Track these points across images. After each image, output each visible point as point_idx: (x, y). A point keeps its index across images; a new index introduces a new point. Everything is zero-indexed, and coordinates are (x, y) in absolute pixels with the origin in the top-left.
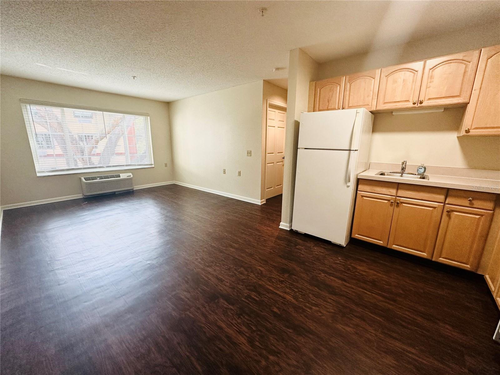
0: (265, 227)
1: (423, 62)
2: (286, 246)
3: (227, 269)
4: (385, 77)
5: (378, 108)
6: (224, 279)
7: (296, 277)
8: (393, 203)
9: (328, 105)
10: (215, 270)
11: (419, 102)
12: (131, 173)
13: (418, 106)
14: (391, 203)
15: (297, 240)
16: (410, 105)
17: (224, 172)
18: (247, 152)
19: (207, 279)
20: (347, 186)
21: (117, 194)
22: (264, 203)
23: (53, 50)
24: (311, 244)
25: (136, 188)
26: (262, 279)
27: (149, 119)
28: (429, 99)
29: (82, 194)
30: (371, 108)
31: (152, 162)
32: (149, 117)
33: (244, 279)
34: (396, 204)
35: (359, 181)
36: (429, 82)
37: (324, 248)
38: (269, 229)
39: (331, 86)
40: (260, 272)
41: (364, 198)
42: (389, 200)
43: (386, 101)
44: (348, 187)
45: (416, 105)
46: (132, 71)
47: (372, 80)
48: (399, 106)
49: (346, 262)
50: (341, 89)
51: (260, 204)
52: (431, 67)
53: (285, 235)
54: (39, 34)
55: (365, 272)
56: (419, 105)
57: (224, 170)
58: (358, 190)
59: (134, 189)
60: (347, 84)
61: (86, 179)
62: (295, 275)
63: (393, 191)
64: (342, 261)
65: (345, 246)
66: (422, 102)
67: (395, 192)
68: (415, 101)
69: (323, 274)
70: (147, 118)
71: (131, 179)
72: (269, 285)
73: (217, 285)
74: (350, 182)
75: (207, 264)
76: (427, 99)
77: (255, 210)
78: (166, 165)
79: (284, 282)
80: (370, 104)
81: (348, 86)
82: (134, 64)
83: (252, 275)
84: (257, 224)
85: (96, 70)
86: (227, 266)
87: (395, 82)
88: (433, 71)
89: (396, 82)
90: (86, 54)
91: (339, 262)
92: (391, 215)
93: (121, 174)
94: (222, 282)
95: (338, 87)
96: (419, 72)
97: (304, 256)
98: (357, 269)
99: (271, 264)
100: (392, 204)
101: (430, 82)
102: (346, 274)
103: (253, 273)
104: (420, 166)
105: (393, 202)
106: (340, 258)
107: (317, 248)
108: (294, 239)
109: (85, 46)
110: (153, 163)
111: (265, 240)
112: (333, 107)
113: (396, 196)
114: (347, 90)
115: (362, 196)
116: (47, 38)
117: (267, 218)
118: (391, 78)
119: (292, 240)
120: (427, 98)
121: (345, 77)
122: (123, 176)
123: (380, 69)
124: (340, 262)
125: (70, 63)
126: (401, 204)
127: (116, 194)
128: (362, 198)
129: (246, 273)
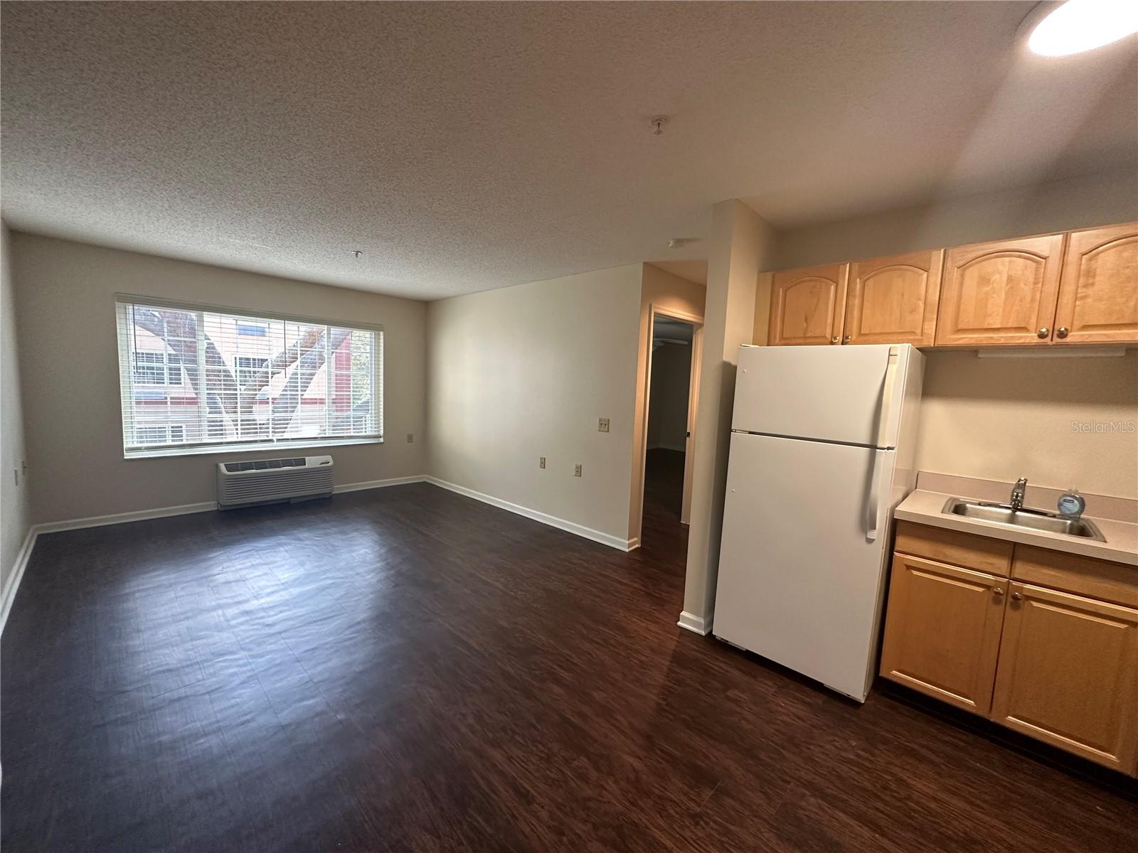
0: (643, 622)
1: (1061, 237)
2: (700, 688)
3: (542, 758)
4: (956, 269)
5: (940, 342)
6: (535, 794)
7: (738, 806)
8: (1002, 597)
9: (807, 327)
10: (510, 759)
11: (1056, 333)
12: (330, 457)
13: (1054, 342)
14: (994, 595)
15: (729, 669)
16: (1031, 338)
17: (543, 464)
18: (600, 420)
19: (487, 790)
20: (867, 538)
21: (293, 504)
22: (638, 548)
23: (191, 200)
24: (766, 686)
25: (340, 488)
26: (640, 803)
27: (382, 337)
28: (1085, 327)
29: (216, 502)
30: (921, 340)
31: (378, 431)
32: (382, 333)
33: (590, 799)
34: (1010, 599)
35: (897, 527)
36: (1080, 285)
37: (804, 702)
38: (652, 627)
39: (813, 283)
40: (632, 776)
41: (915, 573)
42: (988, 587)
43: (961, 326)
44: (870, 541)
45: (1048, 340)
46: (354, 240)
47: (922, 275)
48: (999, 340)
49: (872, 759)
50: (839, 290)
51: (627, 550)
52: (1084, 250)
53: (697, 651)
54: (164, 169)
55: (935, 799)
56: (1056, 340)
57: (541, 458)
58: (896, 549)
59: (333, 493)
60: (855, 281)
61: (229, 468)
62: (732, 797)
63: (1001, 565)
64: (861, 753)
65: (863, 702)
66: (1065, 333)
67: (1006, 566)
68: (1044, 330)
69: (812, 800)
70: (379, 335)
71: (328, 469)
72: (662, 830)
73: (513, 816)
74: (875, 529)
75: (491, 735)
76: (1079, 327)
77: (614, 567)
78: (410, 438)
79: (703, 820)
80: (919, 331)
81: (858, 287)
82: (358, 227)
83: (611, 786)
84: (621, 611)
85: (277, 237)
86: (543, 746)
87: (984, 280)
88: (1090, 260)
89: (989, 280)
90: (259, 207)
91: (852, 757)
92: (998, 629)
93: (307, 458)
94: (529, 803)
95: (833, 287)
96: (1050, 261)
97: (751, 726)
98: (908, 786)
99: (662, 751)
100: (997, 598)
101: (1086, 286)
102: (880, 805)
103: (612, 777)
104: (1065, 495)
105: (1001, 592)
106: (854, 744)
107: (785, 701)
108: (721, 665)
109: (255, 193)
110: (382, 433)
111: (641, 662)
112: (818, 333)
113: (1008, 576)
114: (854, 296)
115: (909, 567)
116: (179, 177)
117: (646, 593)
118: (972, 274)
119: (713, 669)
120: (1077, 324)
121: (848, 265)
122: (312, 462)
123: (942, 250)
124: (858, 755)
125: (224, 224)
126: (1026, 603)
127: (291, 502)
128: (908, 571)
129: (593, 774)
